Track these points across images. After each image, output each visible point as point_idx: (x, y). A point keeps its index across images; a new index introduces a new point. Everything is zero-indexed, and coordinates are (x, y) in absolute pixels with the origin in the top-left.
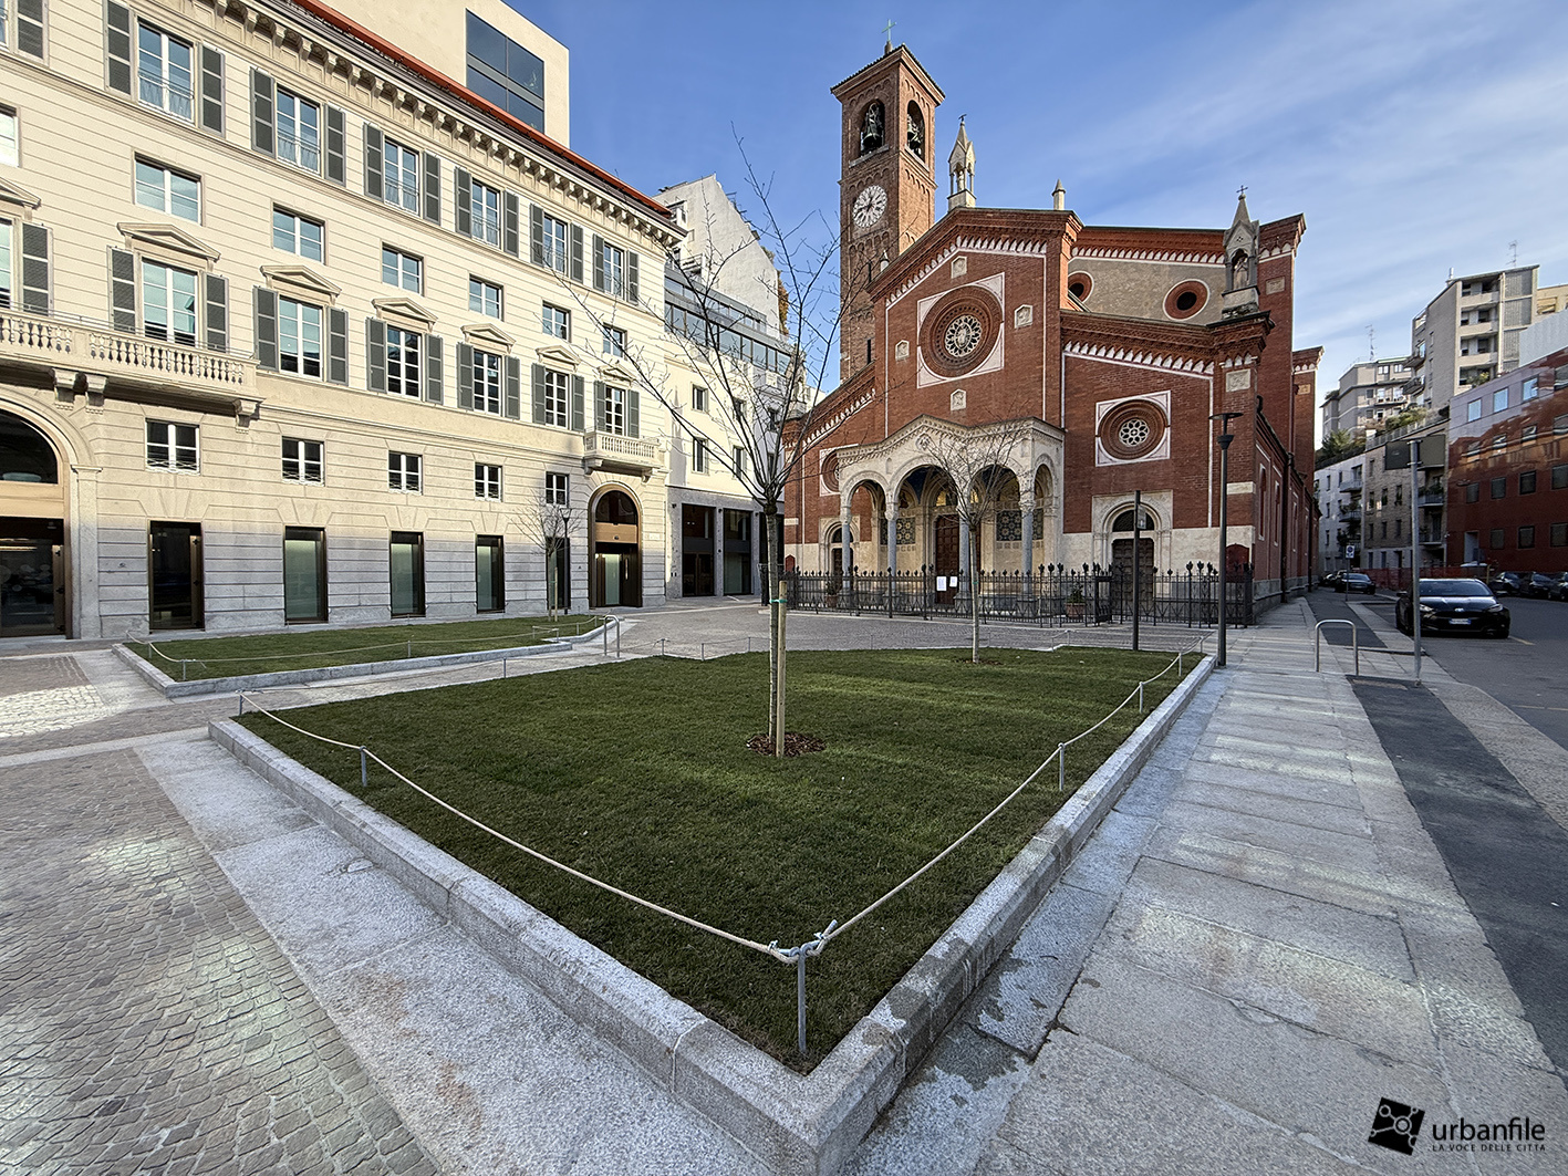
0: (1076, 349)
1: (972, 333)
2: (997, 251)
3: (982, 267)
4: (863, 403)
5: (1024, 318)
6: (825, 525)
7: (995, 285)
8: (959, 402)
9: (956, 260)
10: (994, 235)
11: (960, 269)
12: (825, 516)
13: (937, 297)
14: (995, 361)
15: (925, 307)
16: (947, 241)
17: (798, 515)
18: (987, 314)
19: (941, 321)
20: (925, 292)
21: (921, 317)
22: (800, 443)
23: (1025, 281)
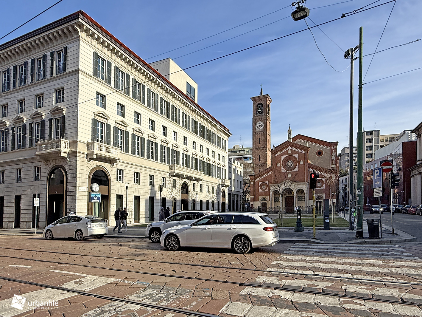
0: (310, 169)
1: (292, 163)
2: (297, 150)
3: (294, 152)
4: (269, 174)
5: (302, 163)
6: (260, 198)
7: (296, 156)
8: (290, 176)
9: (290, 150)
10: (296, 148)
11: (290, 152)
12: (260, 196)
13: (285, 156)
14: (296, 169)
15: (283, 157)
16: (288, 146)
17: (254, 196)
18: (295, 161)
19: (286, 160)
20: (283, 154)
21: (282, 159)
22: (254, 181)
23: (302, 157)
